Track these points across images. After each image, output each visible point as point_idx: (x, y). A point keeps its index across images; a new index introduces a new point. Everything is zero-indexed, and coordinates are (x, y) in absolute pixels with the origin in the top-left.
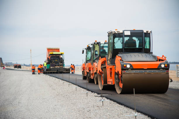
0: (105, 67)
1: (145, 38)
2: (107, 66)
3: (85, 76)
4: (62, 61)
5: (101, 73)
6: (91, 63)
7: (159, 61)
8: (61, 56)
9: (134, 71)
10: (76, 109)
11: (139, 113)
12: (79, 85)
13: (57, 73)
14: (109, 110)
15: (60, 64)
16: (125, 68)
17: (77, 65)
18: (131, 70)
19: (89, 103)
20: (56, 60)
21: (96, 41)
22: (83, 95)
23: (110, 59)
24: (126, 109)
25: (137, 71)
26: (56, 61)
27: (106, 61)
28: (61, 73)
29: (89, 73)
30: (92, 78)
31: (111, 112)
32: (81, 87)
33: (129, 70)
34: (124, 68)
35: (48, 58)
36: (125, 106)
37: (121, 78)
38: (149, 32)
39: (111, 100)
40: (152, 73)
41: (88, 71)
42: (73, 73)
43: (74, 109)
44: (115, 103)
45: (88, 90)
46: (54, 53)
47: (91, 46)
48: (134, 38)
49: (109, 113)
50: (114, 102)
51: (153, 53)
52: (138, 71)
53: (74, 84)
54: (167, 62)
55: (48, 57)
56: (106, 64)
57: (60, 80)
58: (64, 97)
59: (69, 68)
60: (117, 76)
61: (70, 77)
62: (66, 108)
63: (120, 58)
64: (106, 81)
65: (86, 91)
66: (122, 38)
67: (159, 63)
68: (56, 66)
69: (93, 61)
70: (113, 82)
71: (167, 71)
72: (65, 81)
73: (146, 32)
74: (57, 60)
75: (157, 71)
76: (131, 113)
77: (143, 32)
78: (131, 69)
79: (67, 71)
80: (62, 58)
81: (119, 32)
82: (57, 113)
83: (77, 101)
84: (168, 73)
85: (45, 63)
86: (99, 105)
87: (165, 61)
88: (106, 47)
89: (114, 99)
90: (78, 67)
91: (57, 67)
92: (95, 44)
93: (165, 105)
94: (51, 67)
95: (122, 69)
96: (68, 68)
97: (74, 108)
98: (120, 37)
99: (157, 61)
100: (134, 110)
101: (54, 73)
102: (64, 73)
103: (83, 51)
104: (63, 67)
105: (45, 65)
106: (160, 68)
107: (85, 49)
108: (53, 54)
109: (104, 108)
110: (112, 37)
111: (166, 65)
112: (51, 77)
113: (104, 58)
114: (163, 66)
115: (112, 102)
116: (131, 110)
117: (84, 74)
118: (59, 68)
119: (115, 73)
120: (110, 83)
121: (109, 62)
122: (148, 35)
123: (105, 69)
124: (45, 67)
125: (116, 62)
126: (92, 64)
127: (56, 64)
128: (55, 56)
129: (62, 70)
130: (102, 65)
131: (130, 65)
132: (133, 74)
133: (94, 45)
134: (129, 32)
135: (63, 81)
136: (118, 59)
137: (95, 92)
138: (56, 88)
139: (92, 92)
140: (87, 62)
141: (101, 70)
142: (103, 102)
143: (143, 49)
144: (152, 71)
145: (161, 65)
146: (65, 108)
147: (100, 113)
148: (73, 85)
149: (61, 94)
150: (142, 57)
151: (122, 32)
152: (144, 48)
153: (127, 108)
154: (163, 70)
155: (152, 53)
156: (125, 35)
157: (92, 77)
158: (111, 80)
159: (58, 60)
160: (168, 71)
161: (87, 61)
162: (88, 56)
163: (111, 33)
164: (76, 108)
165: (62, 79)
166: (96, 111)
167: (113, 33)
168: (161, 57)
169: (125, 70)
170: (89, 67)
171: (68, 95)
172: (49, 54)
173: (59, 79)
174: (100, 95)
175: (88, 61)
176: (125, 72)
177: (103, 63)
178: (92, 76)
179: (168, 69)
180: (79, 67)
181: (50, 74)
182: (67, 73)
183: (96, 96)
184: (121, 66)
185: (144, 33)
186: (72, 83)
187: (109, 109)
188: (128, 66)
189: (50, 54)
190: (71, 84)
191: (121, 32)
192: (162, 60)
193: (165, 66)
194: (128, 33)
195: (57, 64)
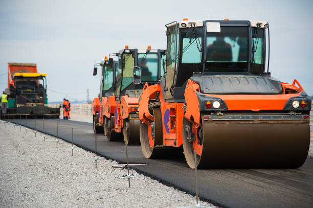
0: (159, 107)
1: (254, 39)
2: (162, 102)
3: (100, 125)
4: (41, 92)
5: (148, 120)
6: (116, 98)
7: (287, 93)
8: (41, 82)
9: (230, 117)
10: (71, 195)
11: (205, 203)
12: (79, 144)
13: (30, 117)
14: (141, 196)
15: (38, 98)
16: (208, 108)
17: (76, 102)
18: (222, 114)
19: (102, 181)
20: (28, 90)
21: (127, 47)
22: (87, 165)
23: (173, 87)
24: (178, 194)
25: (236, 115)
26: (29, 92)
27: (159, 92)
28: (40, 117)
29: (110, 119)
30: (118, 131)
31: (146, 202)
32: (83, 148)
33: (218, 114)
34: (206, 110)
35: (11, 86)
36: (176, 188)
37: (198, 132)
38: (262, 26)
39: (146, 175)
40: (272, 122)
41: (108, 116)
42: (66, 118)
43: (68, 195)
44: (156, 181)
45: (98, 154)
46: (25, 75)
47: (116, 59)
48: (227, 40)
49: (141, 204)
50: (152, 180)
51: (271, 75)
52: (239, 117)
53: (68, 142)
54: (306, 95)
55: (11, 83)
56: (160, 99)
57: (38, 134)
58: (45, 169)
59: (58, 107)
60: (188, 128)
61: (60, 125)
62: (50, 193)
63: (197, 86)
64: (159, 139)
65: (93, 157)
66: (200, 39)
67: (287, 97)
68: (28, 102)
69: (121, 92)
70: (177, 141)
71: (305, 117)
72: (49, 134)
73: (255, 26)
74: (31, 90)
75: (282, 116)
76: (188, 202)
77: (250, 25)
78: (222, 112)
79: (54, 114)
80: (41, 86)
81: (194, 24)
82: (29, 203)
83: (75, 177)
84: (308, 122)
85: (4, 96)
86: (121, 187)
87: (300, 93)
88: (152, 60)
89: (154, 173)
90: (77, 105)
91: (30, 105)
92: (124, 52)
93: (258, 186)
94: (18, 106)
95: (203, 112)
96: (54, 106)
97: (67, 193)
98: (193, 37)
99: (281, 93)
100: (194, 196)
101: (24, 117)
102: (46, 117)
103: (96, 70)
104: (45, 105)
105: (4, 100)
106: (289, 109)
107: (101, 65)
108: (21, 77)
109: (132, 193)
110: (178, 36)
111: (303, 103)
112: (18, 127)
113: (156, 86)
114: (296, 105)
115: (149, 180)
116: (188, 196)
117: (97, 122)
118: (36, 107)
119: (185, 119)
120: (171, 144)
121: (168, 94)
122: (259, 31)
123: (157, 110)
124: (4, 104)
125: (185, 95)
126: (119, 99)
127: (28, 100)
128: (26, 80)
129: (42, 112)
130: (150, 101)
131: (221, 101)
132: (227, 123)
133: (123, 55)
134: (218, 24)
135: (44, 136)
136: (191, 87)
137: (113, 160)
138: (28, 150)
139: (107, 158)
140: (103, 95)
141: (148, 114)
142: (129, 179)
143: (249, 65)
144: (272, 116)
145: (291, 101)
146: (47, 193)
147: (122, 203)
148: (66, 144)
149: (40, 162)
150: (246, 82)
151: (202, 25)
152: (251, 64)
153: (180, 191)
154: (295, 114)
155: (269, 74)
156: (208, 31)
157: (117, 129)
158: (173, 136)
159: (33, 89)
160: (308, 117)
161: (104, 93)
162: (105, 81)
163: (174, 26)
164: (73, 193)
165: (43, 130)
166: (114, 200)
167: (181, 27)
168: (291, 83)
169: (209, 113)
170: (110, 105)
171: (56, 164)
172: (12, 76)
173: (35, 132)
174: (124, 165)
175: (107, 91)
176: (208, 118)
177: (154, 97)
178: (116, 126)
179: (308, 112)
180: (80, 105)
181: (16, 121)
182: (53, 118)
183: (115, 167)
184: (199, 105)
185: (253, 27)
186: (63, 139)
187: (141, 194)
188: (216, 105)
189: (15, 77)
190: (62, 141)
191: (199, 24)
192: (294, 92)
193: (301, 105)
194: (215, 28)
195: (31, 99)
